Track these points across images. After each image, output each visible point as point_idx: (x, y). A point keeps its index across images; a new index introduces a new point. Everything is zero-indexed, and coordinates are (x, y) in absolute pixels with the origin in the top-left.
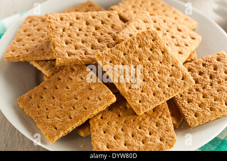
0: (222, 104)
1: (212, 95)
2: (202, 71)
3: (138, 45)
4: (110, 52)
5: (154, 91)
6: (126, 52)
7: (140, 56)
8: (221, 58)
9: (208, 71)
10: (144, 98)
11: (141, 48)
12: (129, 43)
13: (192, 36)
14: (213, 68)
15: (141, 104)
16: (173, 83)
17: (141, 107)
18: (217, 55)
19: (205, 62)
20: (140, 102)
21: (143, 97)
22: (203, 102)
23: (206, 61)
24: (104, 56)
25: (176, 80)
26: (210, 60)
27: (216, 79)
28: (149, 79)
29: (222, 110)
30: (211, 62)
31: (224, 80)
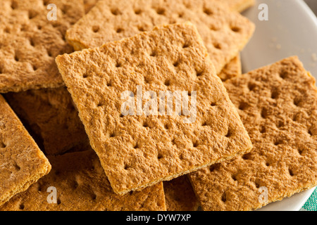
0: (281, 172)
1: (261, 154)
2: (245, 100)
3: (150, 52)
4: (88, 56)
5: (159, 151)
6: (122, 60)
7: (149, 73)
8: (289, 71)
9: (260, 101)
10: (136, 161)
11: (154, 59)
12: (132, 44)
13: (234, 25)
14: (269, 93)
15: (126, 172)
16: (204, 139)
17: (125, 178)
18: (280, 66)
19: (254, 81)
20: (126, 168)
21: (134, 159)
22: (242, 168)
23: (257, 80)
24: (74, 62)
25: (212, 135)
26: (265, 76)
27: (274, 118)
28: (155, 124)
29: (281, 184)
30: (266, 80)
31: (291, 120)
